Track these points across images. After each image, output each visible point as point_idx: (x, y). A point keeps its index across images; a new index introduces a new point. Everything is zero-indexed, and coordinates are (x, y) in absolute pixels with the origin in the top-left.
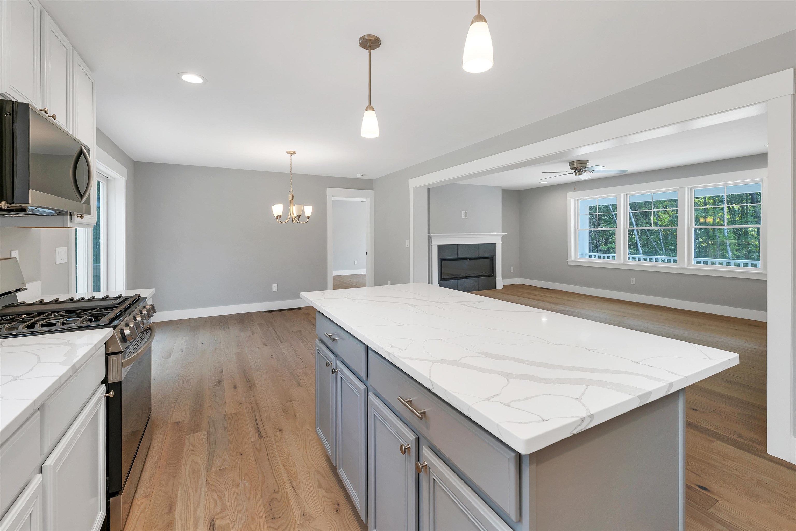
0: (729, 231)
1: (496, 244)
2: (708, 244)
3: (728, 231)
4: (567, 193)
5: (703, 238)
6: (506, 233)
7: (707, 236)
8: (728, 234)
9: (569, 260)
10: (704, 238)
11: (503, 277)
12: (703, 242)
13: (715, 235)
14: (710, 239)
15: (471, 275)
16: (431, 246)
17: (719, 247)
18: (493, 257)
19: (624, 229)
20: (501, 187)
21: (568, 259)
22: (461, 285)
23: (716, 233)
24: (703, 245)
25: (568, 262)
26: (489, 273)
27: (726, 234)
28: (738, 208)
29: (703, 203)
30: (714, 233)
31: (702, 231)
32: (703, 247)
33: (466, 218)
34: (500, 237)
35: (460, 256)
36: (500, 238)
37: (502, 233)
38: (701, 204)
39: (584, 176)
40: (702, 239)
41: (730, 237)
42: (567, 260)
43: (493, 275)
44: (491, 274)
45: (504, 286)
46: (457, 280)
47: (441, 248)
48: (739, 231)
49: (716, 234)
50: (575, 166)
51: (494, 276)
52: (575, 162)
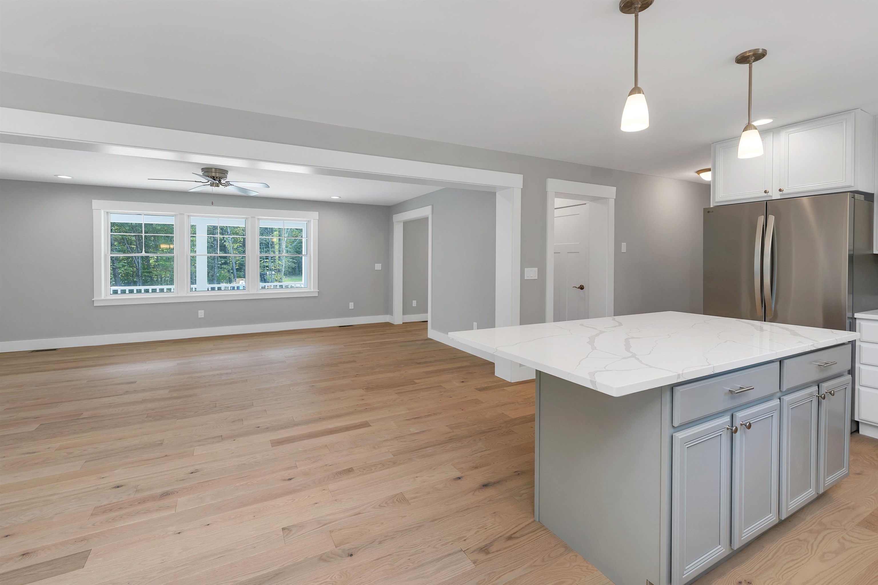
21: (94, 298)
25: (95, 302)
39: (221, 189)
50: (213, 174)
52: (213, 169)
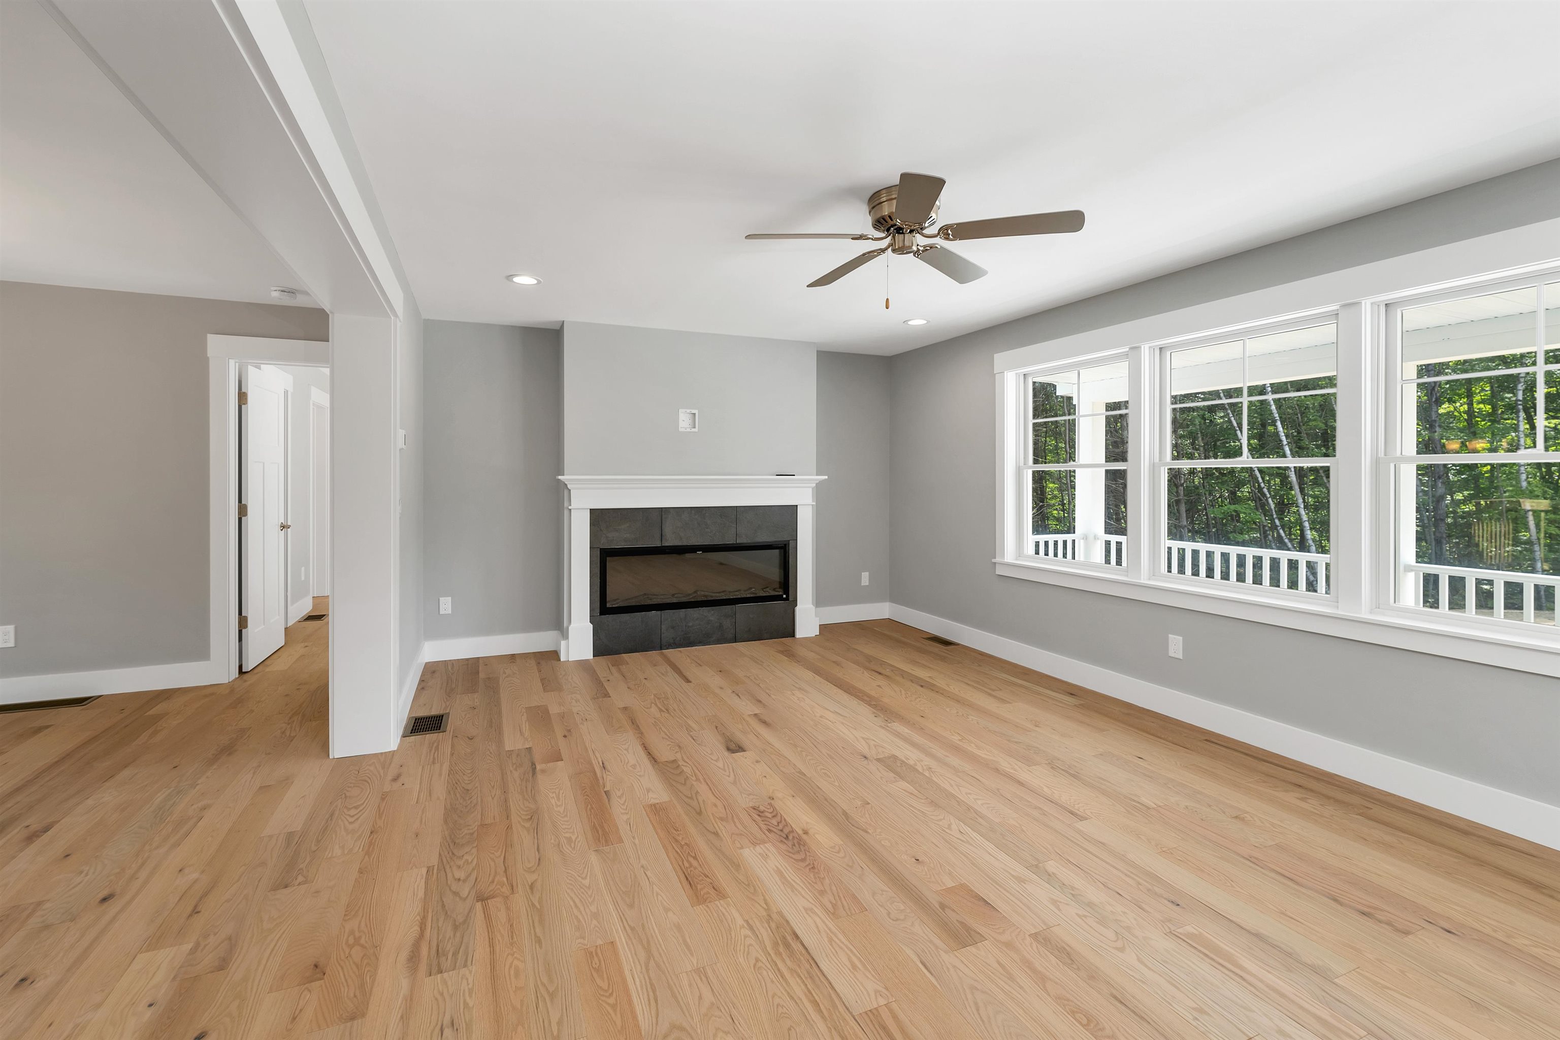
0: (1531, 478)
1: (797, 506)
2: (1478, 505)
3: (1528, 478)
4: (996, 356)
5: (1466, 493)
6: (826, 477)
7: (1474, 487)
8: (1529, 483)
9: (997, 560)
10: (1468, 493)
11: (820, 601)
12: (1464, 502)
13: (1495, 485)
14: (1483, 495)
15: (712, 597)
16: (566, 512)
17: (1505, 515)
18: (785, 545)
19: (1154, 469)
20: (815, 343)
21: (995, 558)
22: (673, 627)
23: (1498, 482)
24: (1464, 507)
25: (997, 566)
26: (774, 590)
27: (1524, 484)
28: (1554, 426)
29: (1465, 412)
30: (1492, 482)
31: (1462, 477)
32: (1464, 512)
33: (693, 430)
34: (809, 487)
35: (671, 540)
36: (811, 489)
37: (817, 475)
38: (1461, 415)
40: (1461, 495)
41: (1535, 491)
42: (993, 560)
43: (784, 596)
44: (781, 593)
45: (822, 627)
46: (659, 612)
47: (599, 517)
48: (1557, 478)
49: (1498, 484)
51: (788, 600)
